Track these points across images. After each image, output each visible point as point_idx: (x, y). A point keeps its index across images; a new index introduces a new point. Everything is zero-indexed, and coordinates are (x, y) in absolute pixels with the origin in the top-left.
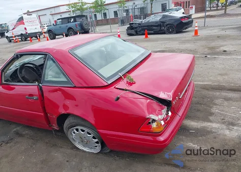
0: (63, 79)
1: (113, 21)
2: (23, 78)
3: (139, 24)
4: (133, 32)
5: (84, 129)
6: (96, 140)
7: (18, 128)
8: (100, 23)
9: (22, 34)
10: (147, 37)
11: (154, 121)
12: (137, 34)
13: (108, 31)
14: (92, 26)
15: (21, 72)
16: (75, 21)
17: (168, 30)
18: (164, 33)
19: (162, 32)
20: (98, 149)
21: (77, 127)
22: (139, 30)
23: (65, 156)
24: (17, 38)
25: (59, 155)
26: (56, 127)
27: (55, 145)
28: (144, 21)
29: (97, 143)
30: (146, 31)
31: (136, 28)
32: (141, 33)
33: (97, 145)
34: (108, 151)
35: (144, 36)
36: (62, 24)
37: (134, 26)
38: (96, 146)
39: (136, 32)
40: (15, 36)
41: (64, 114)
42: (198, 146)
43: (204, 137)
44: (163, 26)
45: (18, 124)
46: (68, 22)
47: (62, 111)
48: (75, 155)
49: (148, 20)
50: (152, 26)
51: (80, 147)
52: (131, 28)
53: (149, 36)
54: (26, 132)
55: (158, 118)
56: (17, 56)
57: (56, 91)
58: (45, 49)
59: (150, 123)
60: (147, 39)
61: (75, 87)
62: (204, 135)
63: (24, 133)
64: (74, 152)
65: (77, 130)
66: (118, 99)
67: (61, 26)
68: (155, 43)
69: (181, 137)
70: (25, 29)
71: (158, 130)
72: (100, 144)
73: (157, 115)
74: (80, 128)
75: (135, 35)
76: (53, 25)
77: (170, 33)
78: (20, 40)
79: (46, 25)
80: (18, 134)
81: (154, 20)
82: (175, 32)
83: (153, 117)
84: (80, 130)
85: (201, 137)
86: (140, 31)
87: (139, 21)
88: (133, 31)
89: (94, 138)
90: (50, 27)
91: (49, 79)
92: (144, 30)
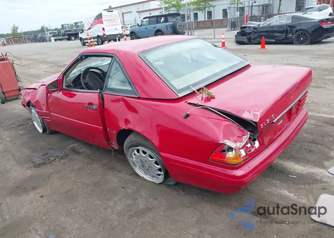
0: (129, 88)
1: (220, 24)
2: (86, 84)
3: (255, 28)
4: (244, 39)
5: (146, 150)
6: (159, 167)
7: (76, 145)
8: (201, 26)
9: (98, 36)
10: (263, 47)
11: (230, 149)
12: (250, 42)
13: (210, 37)
14: (189, 29)
15: (84, 78)
16: (166, 21)
17: (298, 38)
18: (291, 43)
19: (288, 41)
20: (161, 179)
21: (138, 148)
22: (253, 36)
23: (121, 182)
24: (92, 40)
25: (115, 179)
26: (115, 146)
27: (113, 169)
28: (262, 24)
29: (160, 170)
30: (264, 39)
31: (249, 34)
32: (256, 42)
33: (159, 173)
34: (173, 183)
35: (259, 46)
36: (149, 24)
37: (247, 31)
38: (159, 175)
39: (249, 39)
40: (90, 39)
41: (124, 130)
42: (295, 195)
43: (308, 186)
44: (291, 32)
45: (76, 140)
46: (157, 23)
47: (123, 126)
48: (134, 182)
49: (268, 23)
50: (273, 31)
51: (141, 173)
52: (242, 33)
53: (266, 46)
54: (84, 150)
55: (236, 146)
56: (81, 57)
57: (118, 101)
58: (113, 50)
59: (224, 151)
60: (263, 50)
61: (139, 98)
62: (309, 184)
63: (81, 151)
64: (133, 178)
65: (138, 151)
66: (188, 116)
67: (148, 26)
68: (273, 56)
69: (274, 181)
70: (103, 29)
71: (235, 162)
72: (162, 173)
73: (235, 142)
74: (141, 148)
75: (247, 44)
76: (138, 25)
77: (301, 43)
78: (96, 43)
79: (130, 26)
80: (74, 151)
81: (277, 24)
82: (309, 41)
83: (229, 143)
84: (141, 152)
85: (304, 185)
86: (254, 39)
87: (255, 24)
88: (245, 37)
89: (156, 163)
90: (133, 28)
91: (112, 87)
92: (261, 37)
